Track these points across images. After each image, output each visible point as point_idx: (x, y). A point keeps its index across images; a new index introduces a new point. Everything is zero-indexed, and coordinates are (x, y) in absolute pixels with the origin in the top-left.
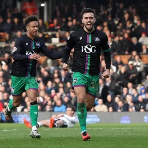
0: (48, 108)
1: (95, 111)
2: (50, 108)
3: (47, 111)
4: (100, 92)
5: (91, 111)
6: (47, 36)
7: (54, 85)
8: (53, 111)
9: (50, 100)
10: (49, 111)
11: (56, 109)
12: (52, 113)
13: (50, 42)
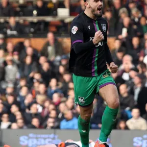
0: (50, 122)
1: (126, 128)
2: (54, 122)
3: (48, 128)
4: (136, 97)
5: (120, 128)
6: (50, 5)
7: (61, 85)
8: (58, 127)
9: (54, 109)
10: (52, 128)
11: (63, 124)
12: (58, 131)
13: (55, 15)
